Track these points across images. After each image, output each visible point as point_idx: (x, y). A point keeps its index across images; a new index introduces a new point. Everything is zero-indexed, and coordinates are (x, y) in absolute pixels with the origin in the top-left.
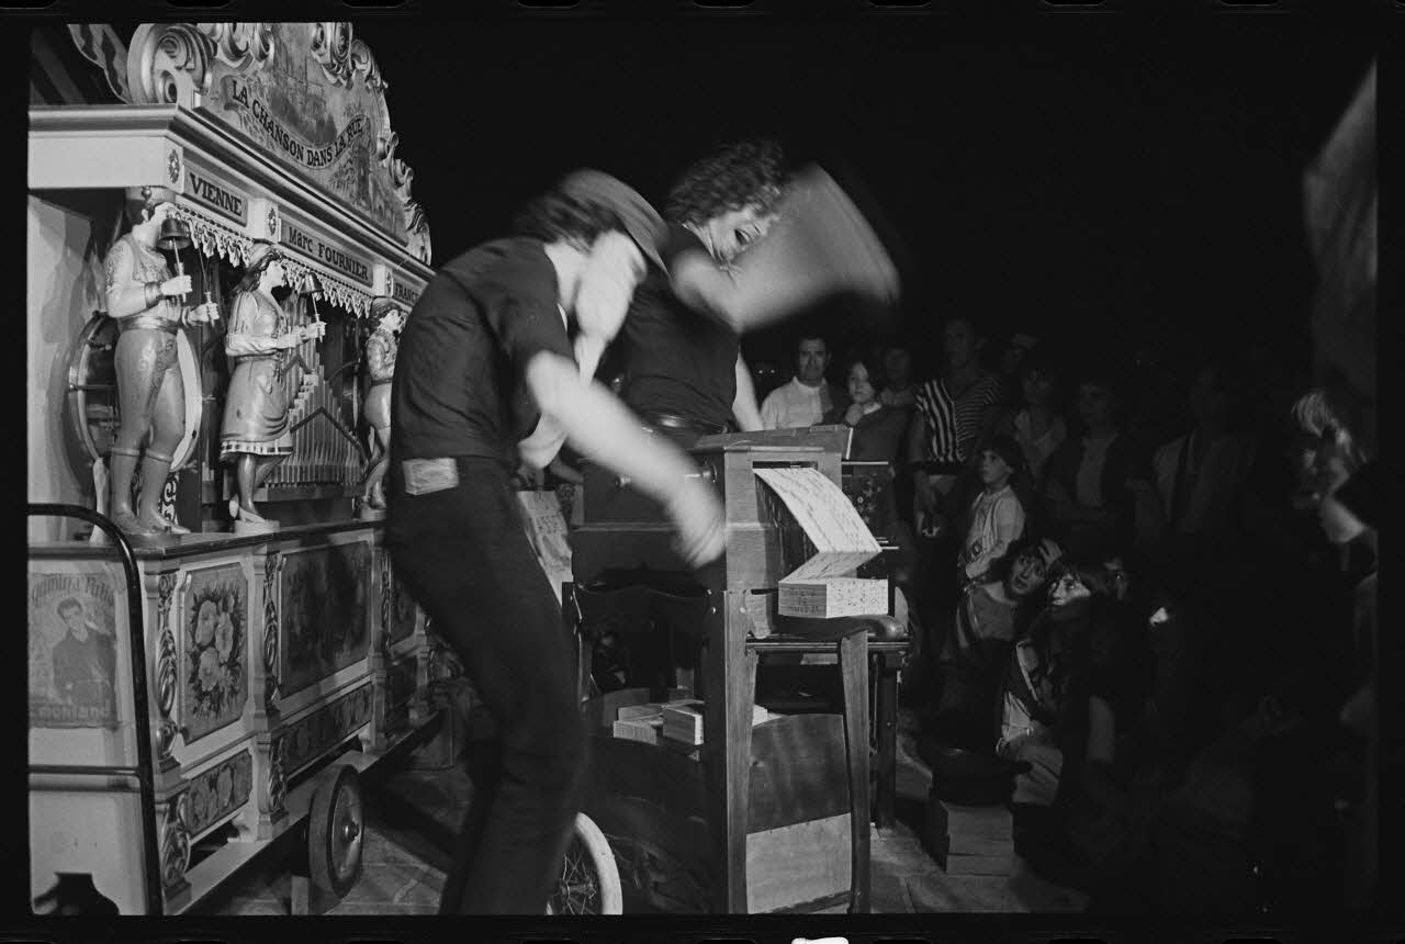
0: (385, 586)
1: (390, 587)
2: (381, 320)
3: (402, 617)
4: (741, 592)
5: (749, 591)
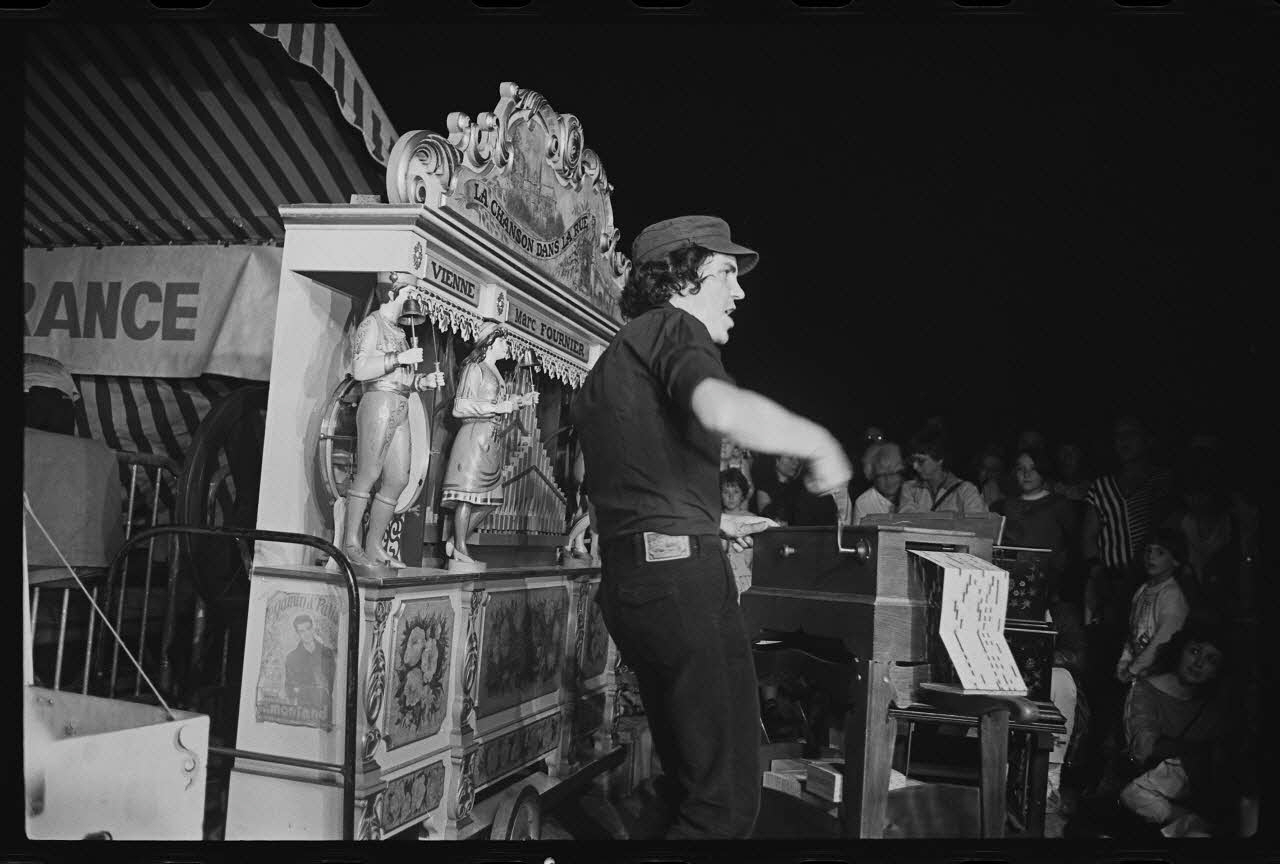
0: (580, 627)
1: (584, 629)
3: (594, 656)
4: (886, 663)
5: (893, 663)
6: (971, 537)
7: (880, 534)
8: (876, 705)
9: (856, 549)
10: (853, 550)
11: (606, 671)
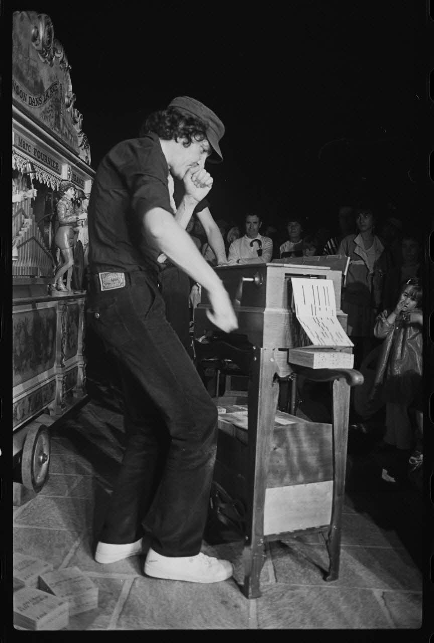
0: (63, 330)
1: (65, 331)
2: (65, 192)
3: (71, 346)
4: (271, 349)
5: (277, 349)
6: (328, 270)
7: (269, 269)
8: (265, 375)
9: (254, 278)
10: (251, 280)
11: (78, 354)
